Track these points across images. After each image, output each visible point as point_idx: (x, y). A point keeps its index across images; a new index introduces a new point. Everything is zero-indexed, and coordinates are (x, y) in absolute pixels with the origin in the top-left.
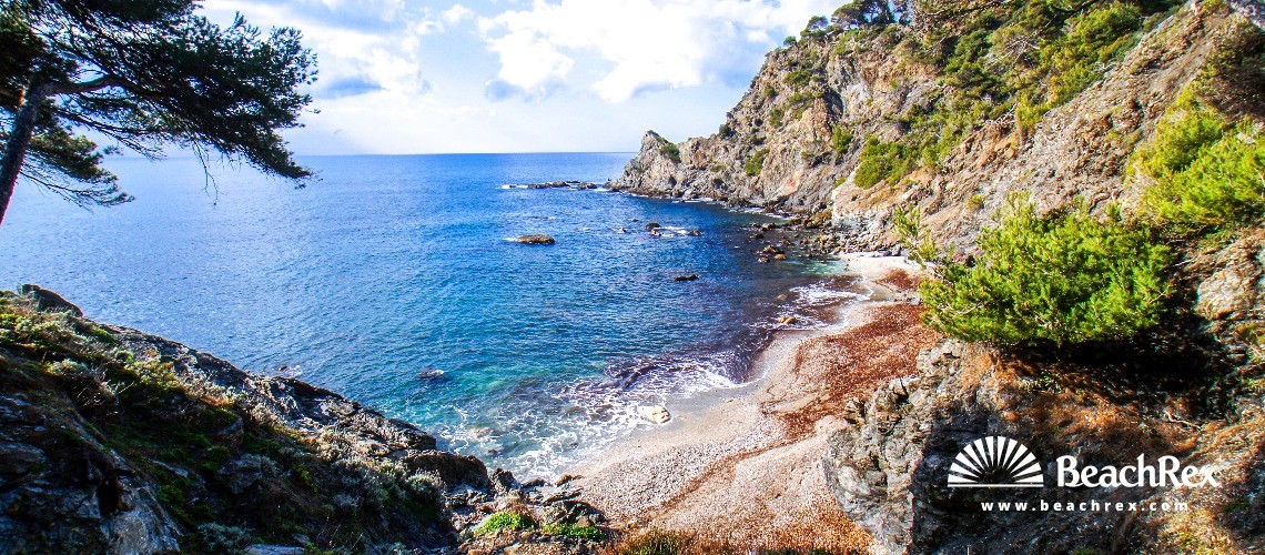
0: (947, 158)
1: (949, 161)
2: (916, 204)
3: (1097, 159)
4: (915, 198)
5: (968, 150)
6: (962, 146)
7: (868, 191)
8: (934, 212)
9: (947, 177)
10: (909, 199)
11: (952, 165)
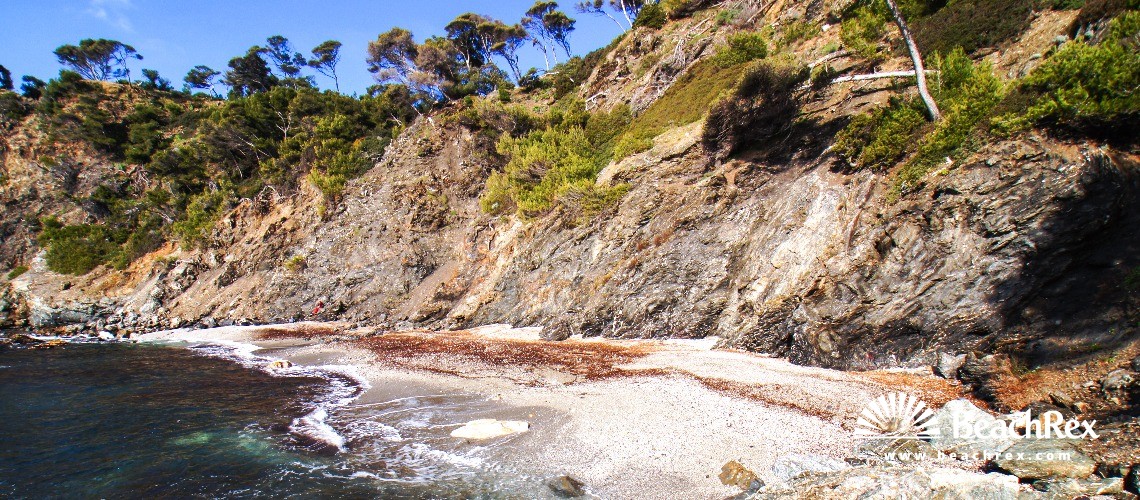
0: (214, 232)
1: (218, 235)
2: (195, 279)
3: (427, 212)
4: (191, 273)
5: (234, 225)
6: (227, 221)
7: (86, 277)
8: (229, 283)
9: (222, 251)
10: (184, 274)
11: (222, 238)
